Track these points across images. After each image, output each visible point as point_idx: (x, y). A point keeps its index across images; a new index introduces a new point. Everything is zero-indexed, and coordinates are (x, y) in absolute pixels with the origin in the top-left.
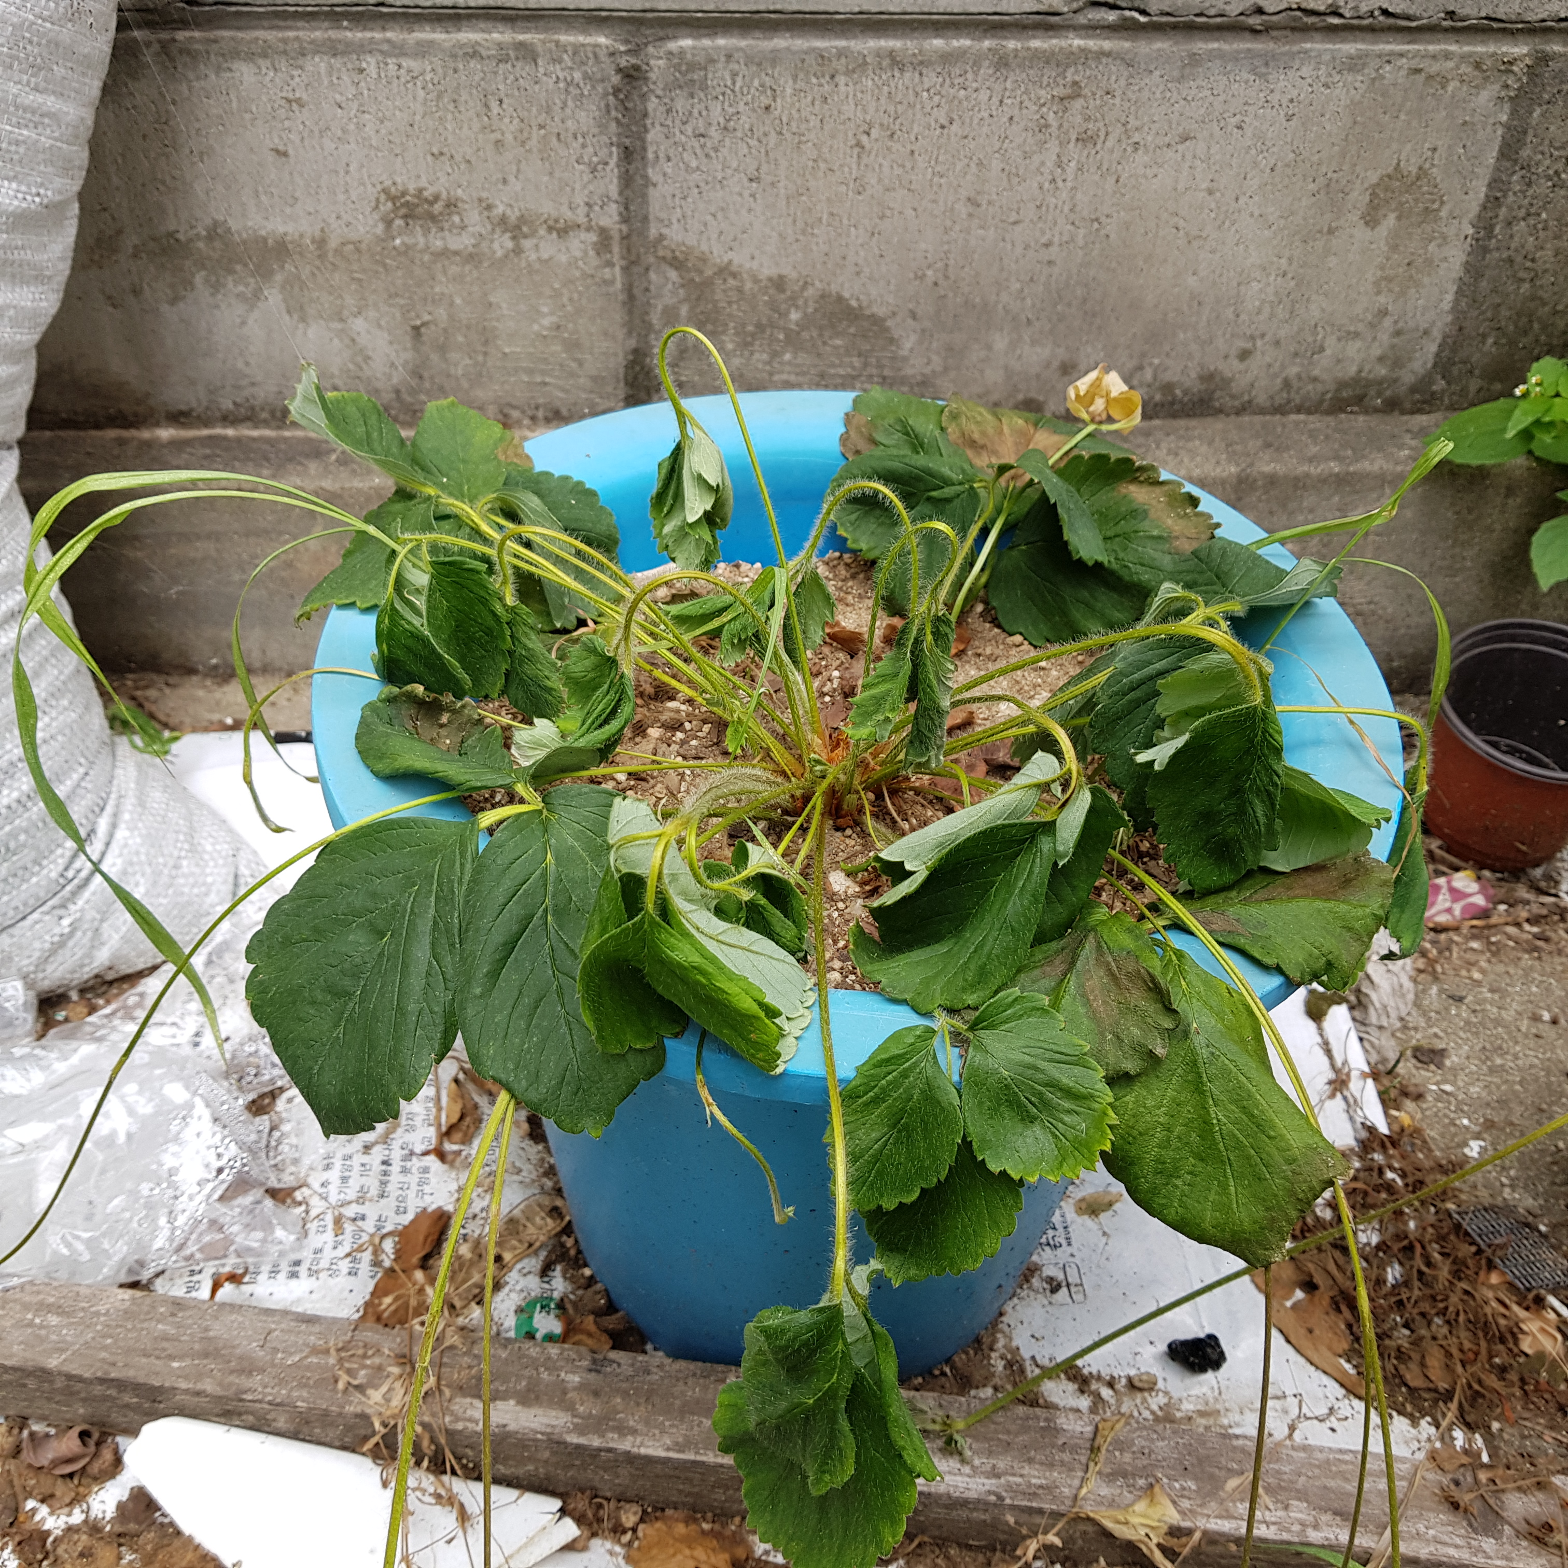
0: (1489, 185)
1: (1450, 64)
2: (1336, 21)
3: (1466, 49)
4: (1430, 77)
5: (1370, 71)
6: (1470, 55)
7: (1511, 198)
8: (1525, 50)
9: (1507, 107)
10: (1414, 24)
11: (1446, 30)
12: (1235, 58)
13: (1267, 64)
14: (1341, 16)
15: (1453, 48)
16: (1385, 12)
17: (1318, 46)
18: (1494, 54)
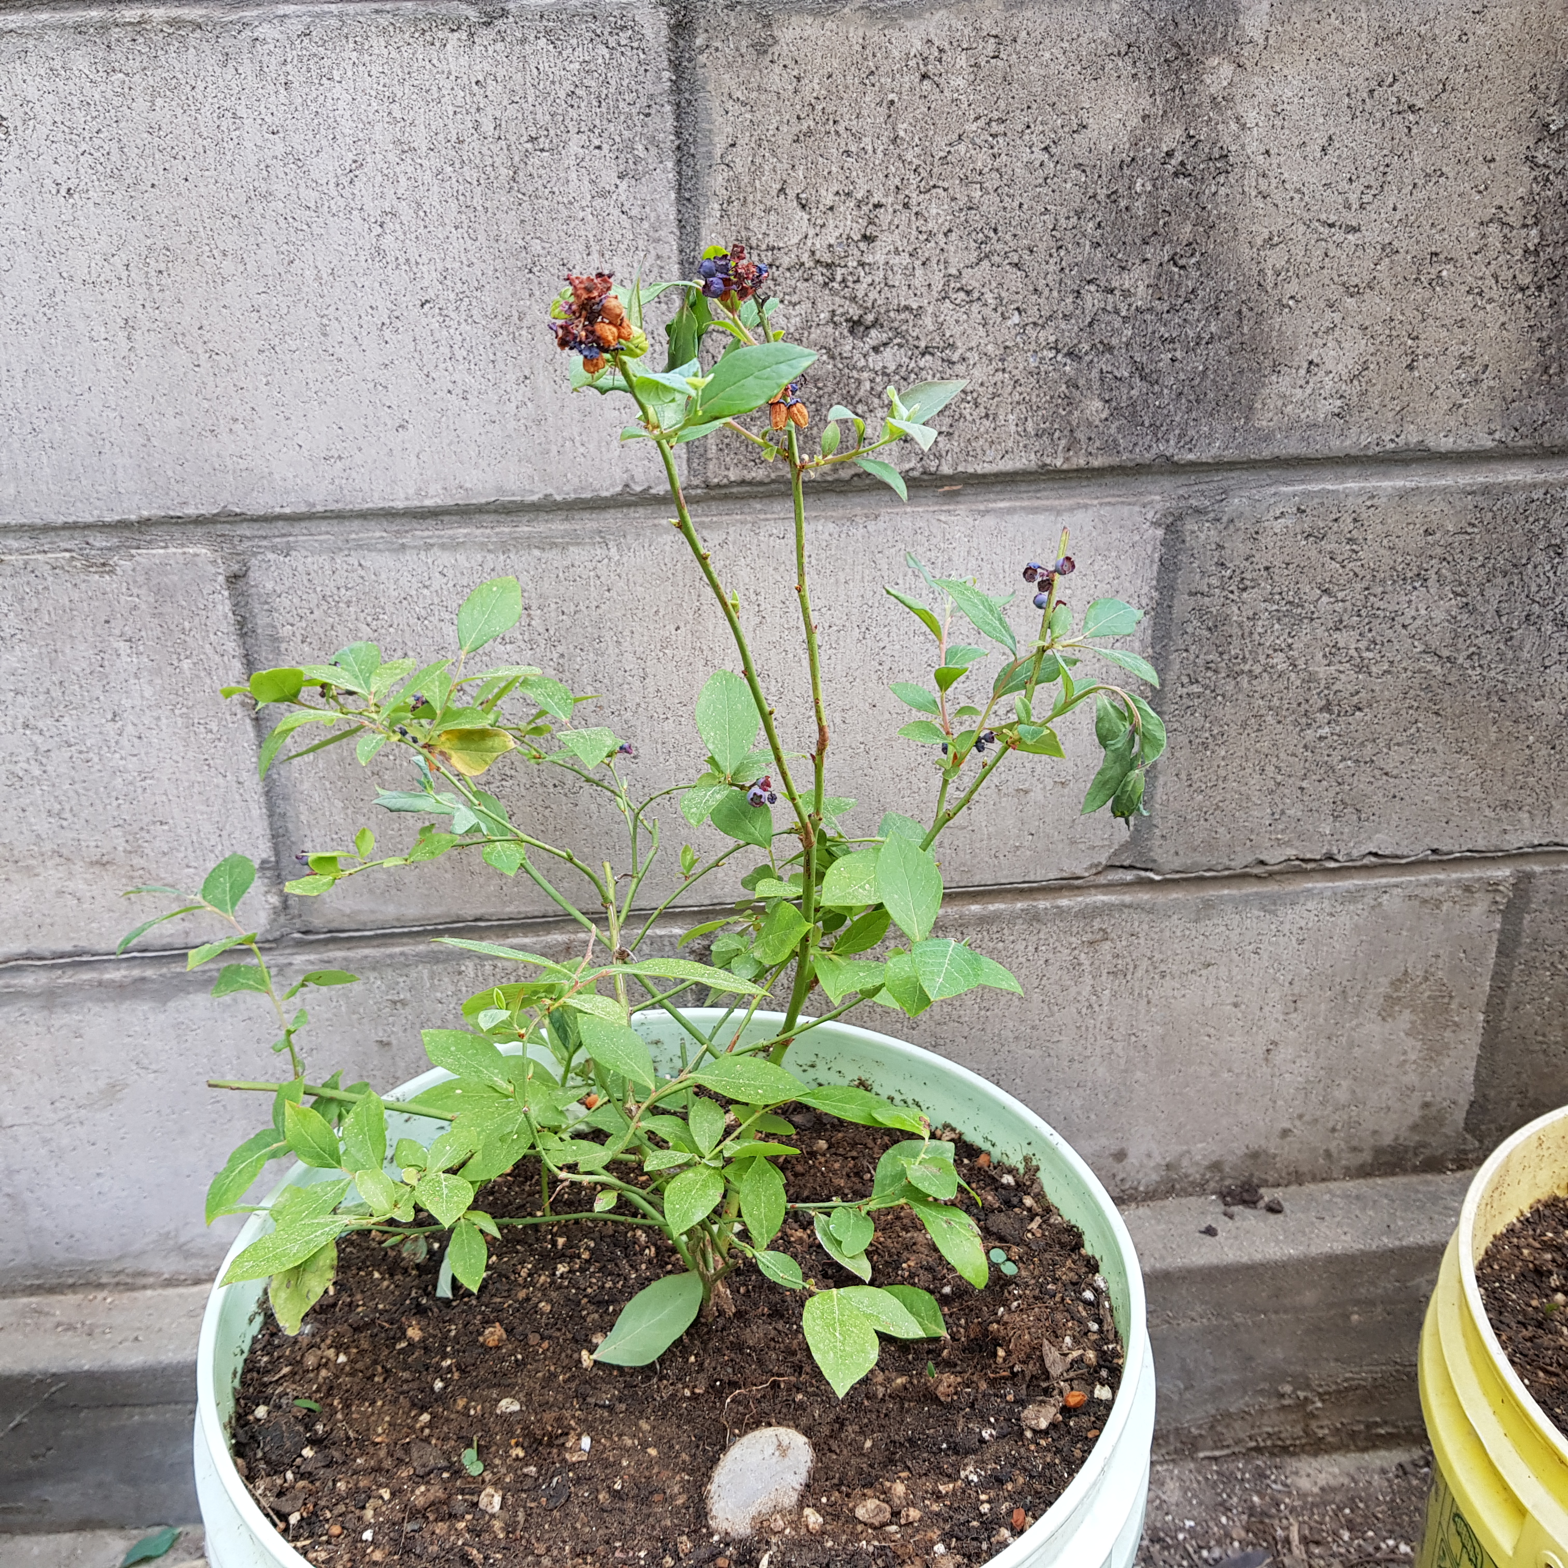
0: (1492, 979)
1: (1442, 889)
2: (1332, 865)
3: (1454, 876)
4: (1425, 902)
5: (1369, 900)
6: (1459, 881)
7: (1514, 988)
8: (1507, 872)
9: (1499, 918)
10: (1403, 861)
11: (1433, 862)
12: (1246, 900)
13: (1275, 904)
14: (1336, 861)
15: (1441, 876)
16: (1376, 855)
17: (1319, 885)
18: (1480, 879)
